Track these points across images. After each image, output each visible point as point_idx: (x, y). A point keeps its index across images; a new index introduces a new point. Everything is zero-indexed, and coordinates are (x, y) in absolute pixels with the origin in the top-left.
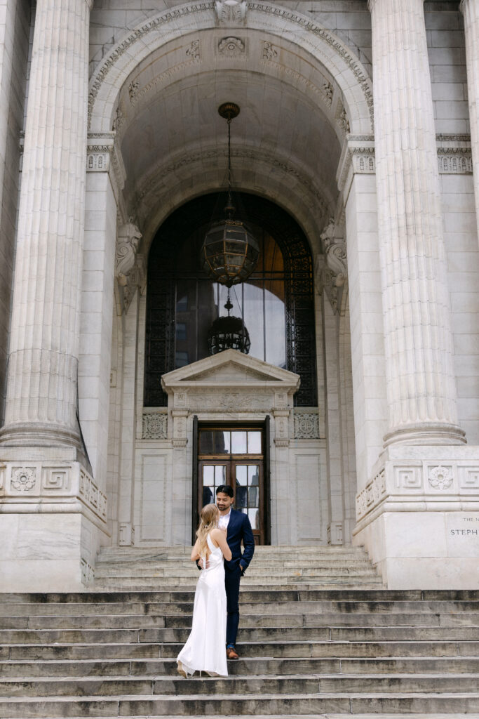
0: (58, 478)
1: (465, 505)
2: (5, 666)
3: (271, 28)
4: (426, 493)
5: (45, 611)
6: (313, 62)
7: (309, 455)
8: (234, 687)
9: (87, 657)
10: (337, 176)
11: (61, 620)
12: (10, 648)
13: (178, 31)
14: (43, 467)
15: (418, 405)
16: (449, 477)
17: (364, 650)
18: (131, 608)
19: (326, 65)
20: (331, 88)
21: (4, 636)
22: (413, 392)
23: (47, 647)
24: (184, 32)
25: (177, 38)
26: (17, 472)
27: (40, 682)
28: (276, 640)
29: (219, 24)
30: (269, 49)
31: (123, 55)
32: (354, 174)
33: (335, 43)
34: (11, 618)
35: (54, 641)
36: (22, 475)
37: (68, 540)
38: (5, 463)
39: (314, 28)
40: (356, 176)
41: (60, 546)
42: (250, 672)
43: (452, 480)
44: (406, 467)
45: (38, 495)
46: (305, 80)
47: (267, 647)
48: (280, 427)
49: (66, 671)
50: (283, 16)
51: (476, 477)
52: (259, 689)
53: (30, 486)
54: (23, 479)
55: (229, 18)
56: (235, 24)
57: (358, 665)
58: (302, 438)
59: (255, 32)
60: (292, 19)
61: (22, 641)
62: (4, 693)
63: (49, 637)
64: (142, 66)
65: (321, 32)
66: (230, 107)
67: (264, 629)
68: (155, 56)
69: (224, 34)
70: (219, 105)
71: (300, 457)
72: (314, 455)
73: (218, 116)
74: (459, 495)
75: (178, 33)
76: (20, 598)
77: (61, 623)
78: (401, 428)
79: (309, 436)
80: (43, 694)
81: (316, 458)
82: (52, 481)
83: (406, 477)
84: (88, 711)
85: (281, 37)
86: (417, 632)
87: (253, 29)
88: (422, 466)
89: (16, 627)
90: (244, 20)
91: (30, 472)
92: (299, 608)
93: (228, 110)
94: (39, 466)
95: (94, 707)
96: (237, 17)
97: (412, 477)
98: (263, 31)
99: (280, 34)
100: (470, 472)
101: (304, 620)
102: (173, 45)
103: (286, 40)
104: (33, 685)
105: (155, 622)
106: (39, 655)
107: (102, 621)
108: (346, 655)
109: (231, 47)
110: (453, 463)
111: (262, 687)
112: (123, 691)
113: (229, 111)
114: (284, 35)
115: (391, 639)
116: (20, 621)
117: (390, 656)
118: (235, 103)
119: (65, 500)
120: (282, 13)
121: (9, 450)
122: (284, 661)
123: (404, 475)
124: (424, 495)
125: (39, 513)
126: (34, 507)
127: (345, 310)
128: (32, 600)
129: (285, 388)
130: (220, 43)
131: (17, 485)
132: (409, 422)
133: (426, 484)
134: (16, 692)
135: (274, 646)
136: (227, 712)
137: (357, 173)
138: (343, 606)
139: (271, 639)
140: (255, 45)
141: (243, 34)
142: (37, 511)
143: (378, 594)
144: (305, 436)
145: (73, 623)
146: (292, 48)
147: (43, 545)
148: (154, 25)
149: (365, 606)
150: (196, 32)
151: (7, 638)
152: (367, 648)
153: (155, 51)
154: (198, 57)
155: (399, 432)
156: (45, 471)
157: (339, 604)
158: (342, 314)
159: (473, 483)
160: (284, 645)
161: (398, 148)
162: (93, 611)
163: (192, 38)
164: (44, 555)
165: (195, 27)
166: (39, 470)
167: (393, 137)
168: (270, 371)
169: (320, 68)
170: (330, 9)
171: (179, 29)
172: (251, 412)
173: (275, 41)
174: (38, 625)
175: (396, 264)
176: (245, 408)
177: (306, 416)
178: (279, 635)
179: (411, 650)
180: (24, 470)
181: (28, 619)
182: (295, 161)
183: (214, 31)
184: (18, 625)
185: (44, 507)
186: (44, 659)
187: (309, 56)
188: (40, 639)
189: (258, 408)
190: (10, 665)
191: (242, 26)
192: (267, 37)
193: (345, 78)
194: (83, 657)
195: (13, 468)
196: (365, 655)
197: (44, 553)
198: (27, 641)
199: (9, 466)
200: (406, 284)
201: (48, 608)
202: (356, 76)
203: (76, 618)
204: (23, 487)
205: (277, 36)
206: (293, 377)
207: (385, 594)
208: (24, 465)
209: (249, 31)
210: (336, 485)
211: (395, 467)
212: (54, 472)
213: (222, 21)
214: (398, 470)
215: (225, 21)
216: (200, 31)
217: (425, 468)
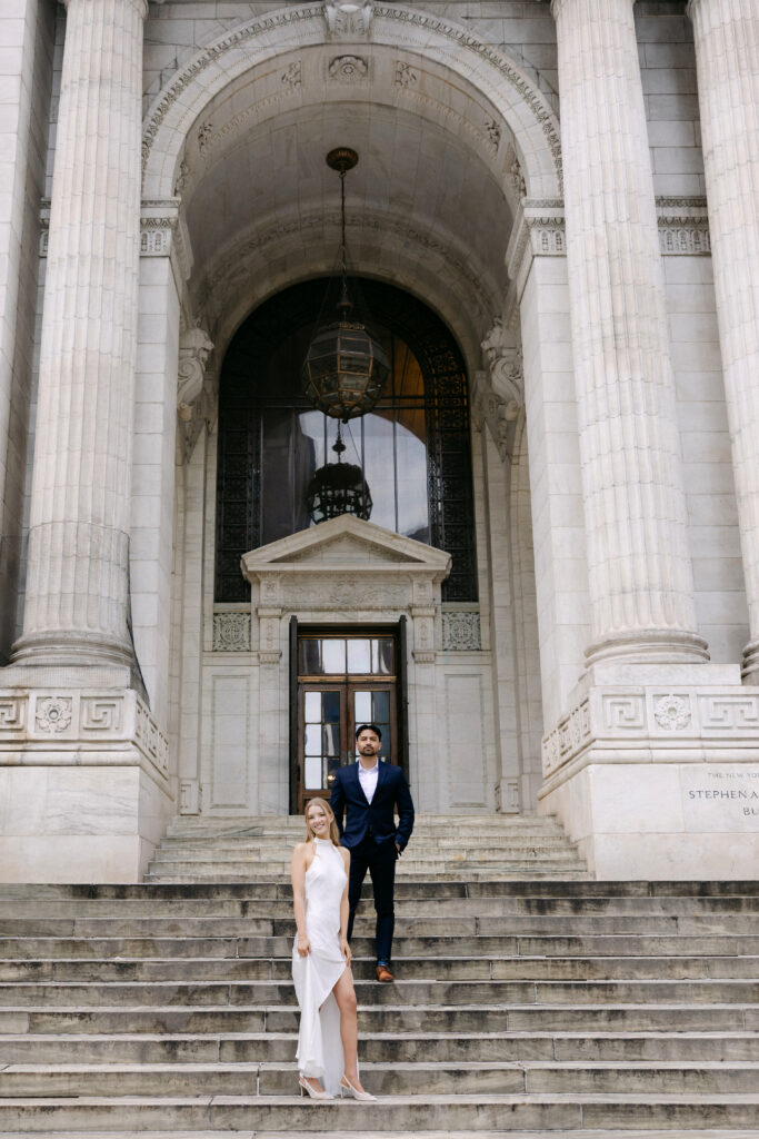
0: (105, 713)
1: (710, 754)
2: (49, 990)
3: (408, 43)
4: (653, 735)
5: (95, 911)
6: (470, 91)
7: (461, 675)
8: (383, 1022)
9: (164, 978)
10: (507, 259)
11: (122, 924)
12: (54, 964)
13: (271, 49)
14: (82, 698)
15: (636, 603)
16: (685, 711)
17: (569, 969)
18: (222, 907)
19: (490, 96)
20: (496, 130)
21: (42, 947)
22: (628, 584)
23: (107, 963)
24: (280, 50)
25: (269, 59)
26: (45, 705)
27: (103, 1013)
28: (438, 955)
29: (330, 38)
30: (404, 73)
31: (191, 85)
32: (534, 257)
33: (502, 63)
34: (50, 921)
35: (114, 953)
36: (51, 709)
37: (120, 806)
38: (26, 691)
39: (471, 41)
40: (536, 259)
41: (108, 814)
42: (403, 1000)
43: (690, 715)
44: (621, 697)
45: (76, 738)
46: (457, 117)
47: (426, 965)
48: (422, 634)
49: (137, 998)
50: (425, 25)
51: (725, 712)
52: (419, 1024)
53: (63, 726)
54: (54, 715)
55: (346, 30)
56: (355, 37)
57: (562, 990)
58: (455, 649)
59: (383, 49)
60: (438, 29)
61: (67, 954)
62: (53, 1028)
63: (107, 949)
64: (217, 102)
65: (482, 48)
66: (344, 154)
67: (420, 939)
68: (237, 85)
69: (337, 51)
70: (327, 151)
71: (451, 680)
72: (474, 675)
73: (326, 167)
74: (700, 739)
75: (271, 52)
76: (57, 891)
77: (121, 928)
78: (611, 638)
79: (465, 648)
80: (107, 1031)
81: (476, 680)
82: (95, 718)
83: (621, 712)
84: (175, 1054)
85: (422, 56)
86: (646, 943)
87: (381, 45)
88: (644, 696)
89: (57, 933)
90: (368, 32)
91: (63, 705)
92: (468, 907)
93: (341, 158)
94: (76, 695)
95: (184, 1050)
96: (357, 27)
97: (629, 711)
98: (396, 47)
99: (420, 52)
100: (715, 704)
101: (477, 925)
102: (264, 69)
103: (429, 59)
104: (93, 1017)
105: (259, 927)
106: (95, 975)
107: (182, 926)
108: (543, 976)
109: (348, 70)
110: (692, 691)
111: (424, 1023)
112: (223, 1026)
113: (342, 160)
114: (428, 53)
115: (607, 952)
116: (63, 925)
117: (607, 979)
118: (352, 148)
119: (114, 747)
120: (423, 20)
121: (33, 672)
122: (453, 985)
123: (618, 708)
124: (648, 739)
125: (78, 765)
126: (69, 757)
127: (519, 456)
128: (74, 895)
129: (428, 573)
130: (332, 64)
131: (44, 723)
132: (623, 628)
133: (651, 721)
134: (69, 1027)
135: (437, 963)
136: (375, 1058)
137: (538, 255)
138: (533, 904)
139: (430, 952)
140: (383, 63)
141: (365, 52)
142: (74, 762)
143: (585, 887)
144: (459, 647)
145: (139, 928)
146: (439, 71)
147: (84, 813)
148: (236, 41)
149: (567, 904)
150: (296, 50)
151: (47, 950)
152: (573, 966)
153: (237, 78)
154: (298, 84)
155: (609, 643)
156: (86, 702)
157: (528, 902)
158: (514, 461)
159: (721, 720)
160: (451, 961)
161: (600, 221)
162: (166, 911)
163: (290, 59)
164: (84, 828)
165: (296, 43)
166: (76, 702)
167: (593, 204)
168: (405, 548)
169: (481, 100)
170: (494, 14)
171: (273, 46)
172: (377, 610)
173: (414, 61)
174: (89, 930)
175: (600, 391)
176: (367, 604)
177: (461, 616)
178: (442, 948)
179: (638, 969)
180: (54, 702)
181: (74, 922)
182: (441, 232)
183: (325, 48)
184: (60, 931)
185: (86, 757)
186: (102, 981)
187: (464, 84)
188: (93, 951)
189: (389, 604)
190: (57, 988)
191: (364, 40)
192: (401, 56)
193: (518, 113)
194: (160, 977)
195: (38, 698)
196: (570, 976)
197: (85, 825)
198: (76, 954)
199: (33, 695)
200: (616, 421)
201: (101, 907)
203: (144, 922)
204: (53, 727)
205: (417, 54)
206: (441, 557)
207: (595, 888)
208: (55, 694)
209: (374, 47)
210: (507, 722)
211: (604, 696)
212: (97, 706)
213: (336, 34)
214: (609, 701)
215: (340, 33)
216: (303, 48)
217: (649, 697)
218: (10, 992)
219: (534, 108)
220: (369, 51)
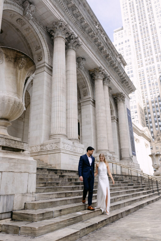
13: (15, 10)
15: (62, 129)
22: (61, 127)
29: (23, 16)
30: (28, 29)
32: (44, 71)
39: (41, 33)
46: (31, 41)
50: (36, 25)
56: (27, 19)
59: (29, 24)
60: (38, 28)
65: (42, 35)
69: (22, 18)
74: (70, 151)
75: (14, 10)
85: (34, 30)
96: (29, 18)
97: (64, 145)
98: (32, 25)
99: (35, 29)
100: (71, 146)
102: (9, 11)
109: (20, 22)
110: (70, 144)
114: (35, 30)
124: (65, 150)
130: (19, 19)
132: (61, 133)
133: (66, 147)
140: (26, 26)
148: (10, 4)
154: (11, 17)
163: (15, 13)
165: (18, 12)
171: (15, 9)
183: (21, 16)
187: (38, 38)
192: (31, 27)
200: (58, 102)
202: (47, 50)
205: (34, 29)
211: (62, 143)
213: (25, 16)
214: (63, 143)
215: (26, 17)
216: (19, 14)
217: (66, 144)
219: (47, 49)
220: (27, 22)
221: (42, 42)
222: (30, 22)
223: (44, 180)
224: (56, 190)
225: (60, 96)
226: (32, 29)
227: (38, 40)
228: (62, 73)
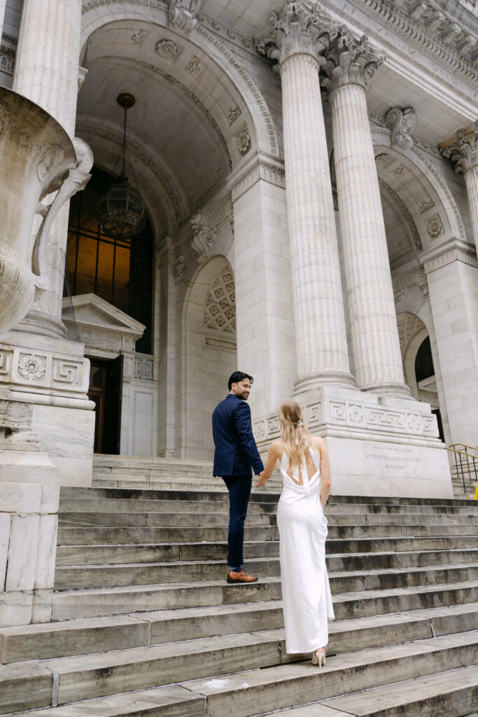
0: (70, 372)
3: (205, 48)
4: (349, 424)
7: (145, 393)
10: (228, 178)
14: (53, 358)
15: (332, 357)
16: (360, 415)
17: (442, 543)
19: (243, 94)
20: (236, 112)
22: (328, 348)
24: (143, 18)
25: (136, 20)
26: (26, 359)
29: (169, 26)
30: (195, 64)
31: (93, 10)
32: (260, 179)
36: (31, 362)
37: (82, 438)
38: (12, 347)
39: (236, 63)
41: (73, 443)
43: (362, 416)
44: (338, 403)
45: (48, 386)
46: (212, 99)
48: (129, 367)
50: (215, 44)
51: (375, 417)
53: (39, 376)
54: (32, 367)
55: (180, 26)
56: (182, 32)
58: (140, 378)
59: (192, 46)
60: (221, 49)
64: (104, 29)
65: (240, 69)
66: (129, 98)
68: (116, 26)
69: (168, 35)
70: (120, 93)
71: (138, 394)
72: (149, 393)
73: (116, 103)
74: (366, 429)
75: (138, 17)
78: (322, 373)
79: (145, 377)
81: (150, 396)
82: (62, 374)
83: (337, 411)
85: (211, 59)
86: (449, 529)
87: (193, 43)
88: (345, 404)
90: (189, 31)
91: (39, 362)
93: (127, 100)
94: (50, 356)
96: (186, 27)
97: (340, 411)
98: (200, 48)
99: (212, 56)
100: (372, 412)
102: (122, 25)
103: (215, 62)
106: (209, 555)
109: (167, 50)
110: (363, 405)
113: (126, 101)
114: (215, 59)
116: (139, 517)
118: (135, 97)
119: (77, 396)
120: (215, 41)
121: (15, 334)
123: (335, 409)
124: (347, 426)
125: (51, 405)
126: (46, 399)
129: (132, 335)
130: (161, 42)
131: (25, 372)
132: (327, 369)
133: (348, 419)
140: (186, 57)
142: (49, 403)
144: (142, 377)
146: (217, 70)
147: (56, 440)
150: (151, 23)
154: (138, 44)
155: (321, 376)
156: (56, 362)
157: (370, 507)
158: (190, 285)
159: (373, 420)
163: (144, 26)
164: (57, 451)
165: (151, 19)
166: (49, 360)
168: (122, 319)
170: (244, 56)
171: (139, 14)
172: (102, 350)
174: (157, 522)
175: (312, 250)
176: (98, 346)
177: (144, 361)
180: (33, 358)
181: (147, 516)
183: (164, 29)
185: (57, 400)
187: (228, 81)
189: (108, 348)
191: (186, 37)
192: (199, 54)
193: (254, 108)
195: (21, 353)
197: (56, 449)
198: (171, 540)
199: (17, 351)
201: (145, 505)
202: (262, 110)
203: (194, 515)
204: (31, 376)
205: (210, 57)
206: (140, 327)
208: (34, 352)
209: (189, 43)
211: (330, 402)
212: (64, 366)
213: (173, 25)
214: (332, 404)
215: (176, 25)
216: (154, 24)
217: (347, 405)
218: (177, 570)
219: (261, 108)
220: (183, 43)
221: (240, 90)
222: (195, 37)
223: (182, 537)
224: (197, 573)
225: (312, 246)
226: (206, 60)
227: (230, 88)
228: (312, 169)
